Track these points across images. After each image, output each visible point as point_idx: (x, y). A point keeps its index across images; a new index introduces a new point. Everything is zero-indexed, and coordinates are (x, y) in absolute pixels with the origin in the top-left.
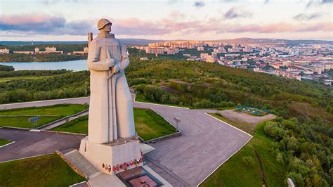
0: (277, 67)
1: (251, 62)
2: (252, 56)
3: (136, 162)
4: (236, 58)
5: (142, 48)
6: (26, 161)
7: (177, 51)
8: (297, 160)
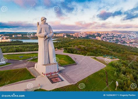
0: (129, 42)
1: (117, 40)
2: (118, 38)
3: (55, 73)
4: (111, 39)
5: (72, 35)
6: (14, 70)
7: (86, 36)
8: (123, 75)
